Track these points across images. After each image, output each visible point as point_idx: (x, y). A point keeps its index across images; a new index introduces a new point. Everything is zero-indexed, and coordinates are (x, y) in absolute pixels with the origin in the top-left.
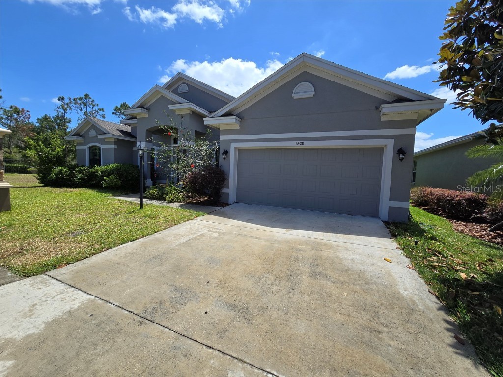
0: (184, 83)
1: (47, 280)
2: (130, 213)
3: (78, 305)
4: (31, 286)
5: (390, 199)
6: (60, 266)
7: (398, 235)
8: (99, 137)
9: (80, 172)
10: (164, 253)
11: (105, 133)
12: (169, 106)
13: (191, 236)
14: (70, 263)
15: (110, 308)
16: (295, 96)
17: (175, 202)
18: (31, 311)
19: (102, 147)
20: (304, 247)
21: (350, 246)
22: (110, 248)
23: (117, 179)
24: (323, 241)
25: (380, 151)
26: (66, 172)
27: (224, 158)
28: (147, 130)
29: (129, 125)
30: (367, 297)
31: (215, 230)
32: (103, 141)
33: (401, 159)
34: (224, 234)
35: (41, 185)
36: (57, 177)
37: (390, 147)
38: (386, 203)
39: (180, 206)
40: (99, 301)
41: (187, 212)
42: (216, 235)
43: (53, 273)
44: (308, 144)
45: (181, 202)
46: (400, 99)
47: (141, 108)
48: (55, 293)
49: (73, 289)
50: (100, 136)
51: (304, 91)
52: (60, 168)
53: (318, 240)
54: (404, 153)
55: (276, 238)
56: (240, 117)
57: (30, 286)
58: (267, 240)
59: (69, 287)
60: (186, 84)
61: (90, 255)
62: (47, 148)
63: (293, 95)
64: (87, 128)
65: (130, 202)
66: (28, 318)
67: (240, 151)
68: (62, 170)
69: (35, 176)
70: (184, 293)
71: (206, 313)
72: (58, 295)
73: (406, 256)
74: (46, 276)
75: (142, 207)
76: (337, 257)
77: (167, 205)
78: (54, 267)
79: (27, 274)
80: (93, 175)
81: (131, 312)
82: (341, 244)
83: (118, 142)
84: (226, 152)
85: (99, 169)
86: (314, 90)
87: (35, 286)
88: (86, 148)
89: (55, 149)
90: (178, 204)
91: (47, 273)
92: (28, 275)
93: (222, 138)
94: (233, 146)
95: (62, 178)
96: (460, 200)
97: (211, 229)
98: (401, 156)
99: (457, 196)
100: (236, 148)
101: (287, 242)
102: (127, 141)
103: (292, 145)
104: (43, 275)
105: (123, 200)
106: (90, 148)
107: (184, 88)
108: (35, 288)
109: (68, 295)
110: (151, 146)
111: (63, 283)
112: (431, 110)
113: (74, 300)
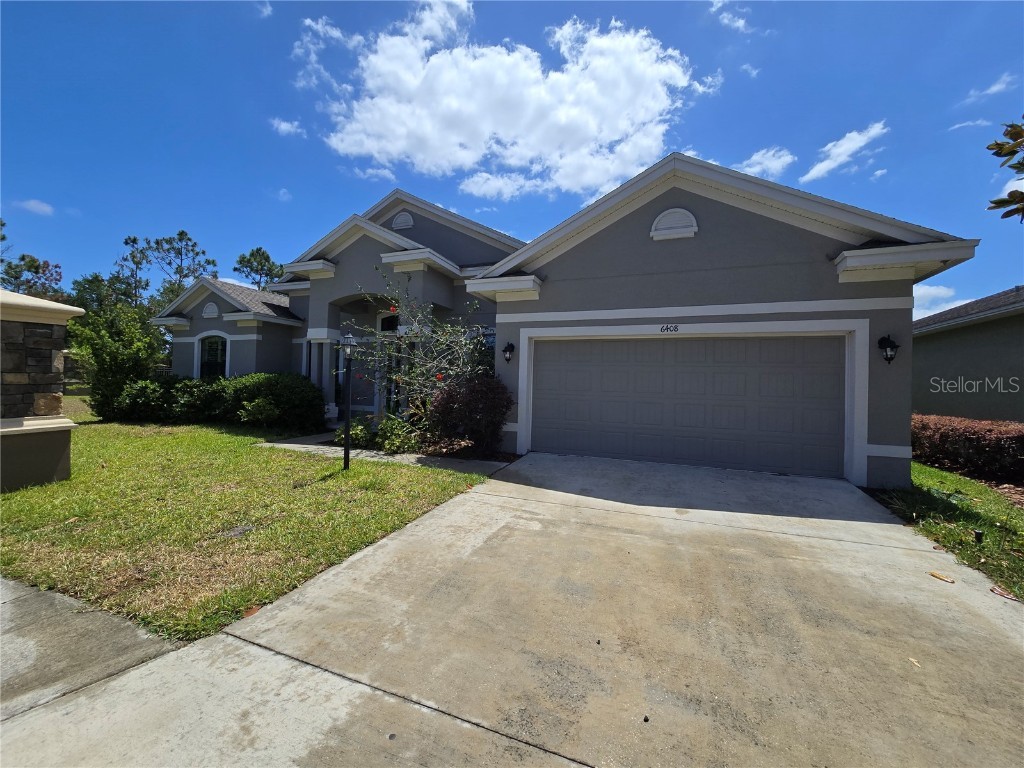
0: (404, 210)
1: (237, 648)
2: (324, 479)
3: (346, 710)
4: (211, 665)
5: (870, 441)
6: (249, 610)
7: (917, 517)
8: (225, 319)
9: (184, 391)
10: (455, 573)
11: (240, 311)
12: (382, 255)
13: (489, 531)
14: (265, 604)
15: (423, 714)
16: (656, 235)
17: (404, 452)
18: (246, 730)
19: (229, 338)
20: (740, 551)
21: (835, 545)
22: (332, 564)
23: (271, 404)
24: (771, 535)
25: (838, 343)
26: (154, 391)
27: (508, 360)
28: (331, 304)
29: (285, 293)
30: (966, 667)
31: (527, 515)
32: (232, 327)
33: (889, 360)
34: (552, 523)
35: (96, 419)
36: (134, 403)
37: (861, 334)
38: (860, 449)
39: (419, 461)
40: (387, 698)
41: (445, 476)
42: (536, 526)
43: (240, 627)
44: (686, 330)
45: (414, 452)
46: (877, 241)
47: (321, 261)
48: (278, 683)
49: (309, 668)
50: (228, 317)
51: (675, 226)
52: (141, 383)
53: (759, 534)
54: (894, 347)
55: (667, 531)
56: (541, 275)
57: (207, 663)
58: (653, 536)
59: (296, 663)
60: (410, 213)
61: (299, 581)
62: (115, 341)
63: (651, 234)
64: (200, 300)
65: (311, 456)
66: (249, 749)
67: (538, 345)
68: (146, 387)
69: (85, 401)
70: (564, 672)
71: (646, 720)
72: (283, 685)
73: (969, 566)
74: (231, 639)
75: (346, 466)
76: (831, 573)
77: (391, 459)
78: (237, 614)
79: (188, 633)
80: (216, 397)
81: (478, 725)
82: (813, 541)
83: (264, 327)
84: (511, 348)
85: (229, 384)
86: (695, 224)
87: (218, 664)
88: (195, 340)
89: (131, 343)
90: (411, 458)
91: (227, 629)
92: (189, 636)
93: (500, 318)
94: (525, 335)
95: (146, 404)
96: (999, 440)
97: (518, 513)
98: (889, 352)
99: (990, 431)
100: (530, 339)
101: (698, 540)
102: (284, 325)
103: (653, 331)
104: (221, 636)
105: (294, 451)
106: (203, 341)
107: (405, 220)
108: (223, 670)
109: (307, 684)
110: (336, 334)
111: (278, 653)
112: (945, 262)
113: (328, 698)
